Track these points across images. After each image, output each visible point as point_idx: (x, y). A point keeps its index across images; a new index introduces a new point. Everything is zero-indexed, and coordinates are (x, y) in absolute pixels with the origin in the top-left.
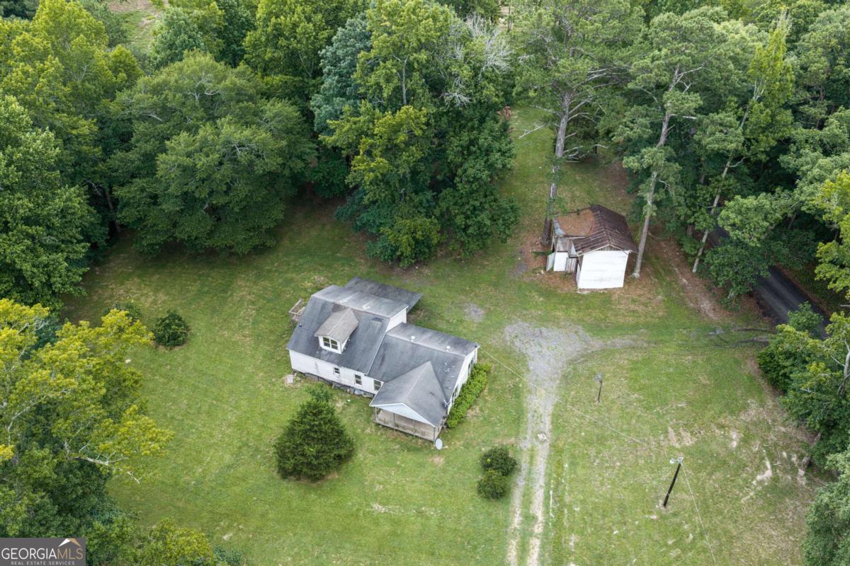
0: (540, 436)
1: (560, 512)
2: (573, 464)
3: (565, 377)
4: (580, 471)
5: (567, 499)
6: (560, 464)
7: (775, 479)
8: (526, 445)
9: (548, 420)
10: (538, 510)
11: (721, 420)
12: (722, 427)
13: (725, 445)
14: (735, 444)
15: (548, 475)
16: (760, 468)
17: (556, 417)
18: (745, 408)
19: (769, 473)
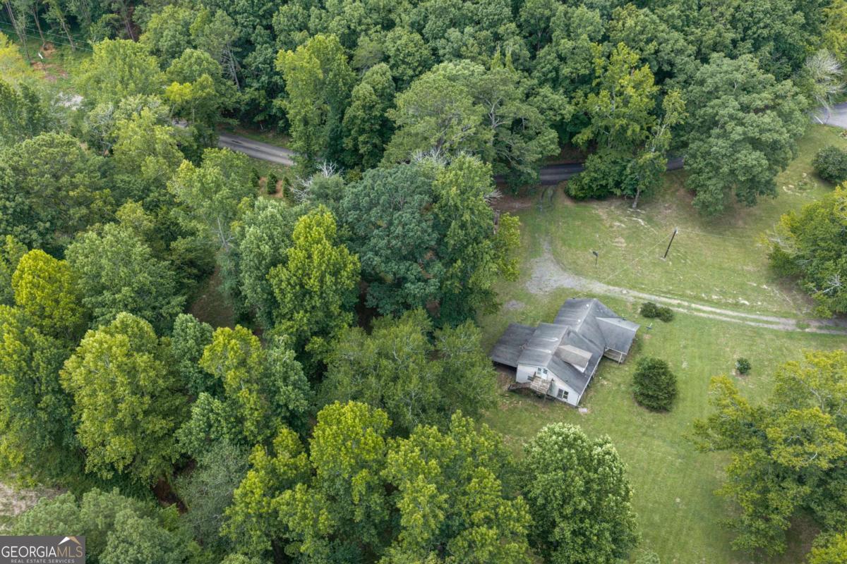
0: (625, 292)
1: (673, 294)
2: (642, 284)
3: (576, 274)
4: (646, 282)
5: (665, 290)
6: (642, 289)
7: (643, 220)
8: (632, 299)
9: (611, 288)
10: (675, 302)
11: (608, 226)
12: (611, 227)
13: (623, 229)
14: (623, 225)
15: (650, 294)
16: (638, 223)
17: (608, 283)
18: (599, 216)
19: (640, 220)
